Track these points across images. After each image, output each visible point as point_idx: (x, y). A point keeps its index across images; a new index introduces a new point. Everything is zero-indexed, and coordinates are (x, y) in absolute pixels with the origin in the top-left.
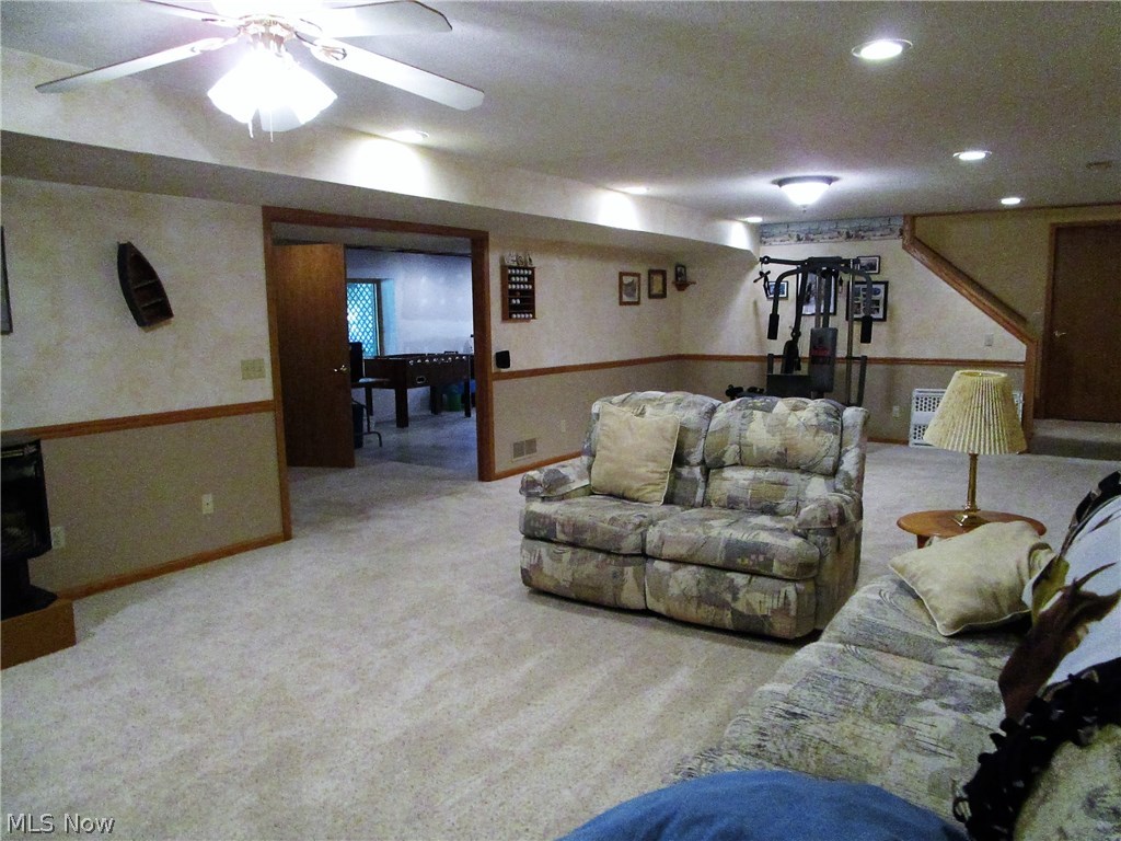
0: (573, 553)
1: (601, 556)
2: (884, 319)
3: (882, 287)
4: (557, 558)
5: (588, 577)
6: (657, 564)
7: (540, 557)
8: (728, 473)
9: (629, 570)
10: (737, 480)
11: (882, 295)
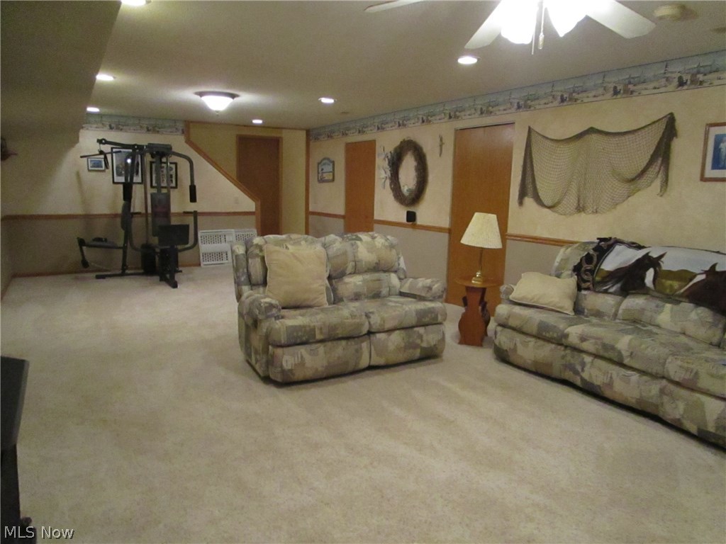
0: (325, 346)
1: (344, 343)
2: (176, 187)
3: (173, 166)
4: (313, 353)
5: (339, 358)
6: (378, 336)
7: (302, 357)
8: (347, 279)
9: (365, 345)
10: (354, 282)
11: (174, 170)
